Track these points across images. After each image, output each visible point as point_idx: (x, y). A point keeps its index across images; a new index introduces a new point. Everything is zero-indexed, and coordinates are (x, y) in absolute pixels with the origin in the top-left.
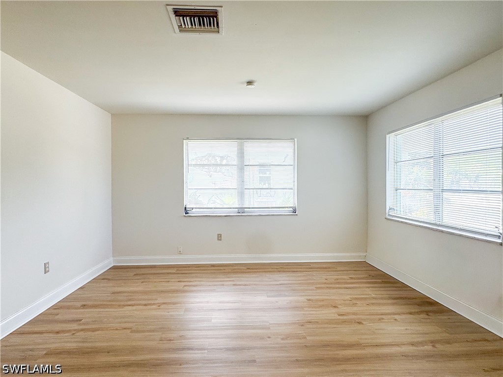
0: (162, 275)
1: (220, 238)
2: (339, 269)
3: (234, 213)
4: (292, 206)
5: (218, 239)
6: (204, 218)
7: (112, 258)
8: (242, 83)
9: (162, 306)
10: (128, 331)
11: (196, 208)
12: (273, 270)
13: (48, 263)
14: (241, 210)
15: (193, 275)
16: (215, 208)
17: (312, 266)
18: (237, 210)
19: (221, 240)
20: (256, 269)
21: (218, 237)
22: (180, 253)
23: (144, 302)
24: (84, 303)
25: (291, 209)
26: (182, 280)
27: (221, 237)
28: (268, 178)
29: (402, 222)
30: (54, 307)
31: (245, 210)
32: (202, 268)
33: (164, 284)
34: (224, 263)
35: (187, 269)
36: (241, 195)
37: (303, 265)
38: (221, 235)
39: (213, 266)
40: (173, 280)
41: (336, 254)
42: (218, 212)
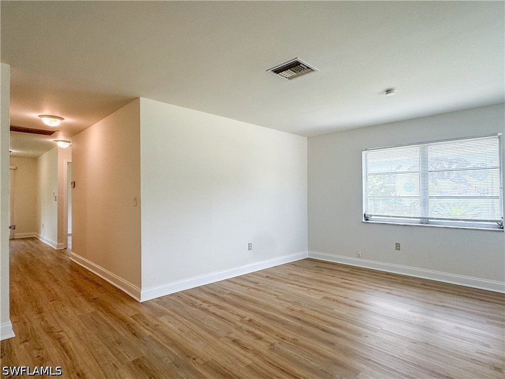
0: (334, 271)
1: (398, 248)
3: (416, 223)
5: (396, 249)
6: (382, 225)
7: (307, 252)
8: (382, 93)
9: (311, 290)
10: (275, 297)
11: (374, 215)
13: (251, 244)
14: (425, 221)
15: (357, 276)
16: (394, 217)
18: (420, 220)
19: (399, 249)
20: (432, 286)
21: (396, 247)
22: (359, 256)
23: (301, 284)
24: (268, 275)
26: (346, 278)
27: (399, 246)
30: (253, 273)
31: (430, 220)
32: (374, 274)
33: (328, 277)
35: (361, 271)
36: (425, 204)
38: (399, 244)
39: (387, 274)
40: (338, 276)
42: (399, 221)
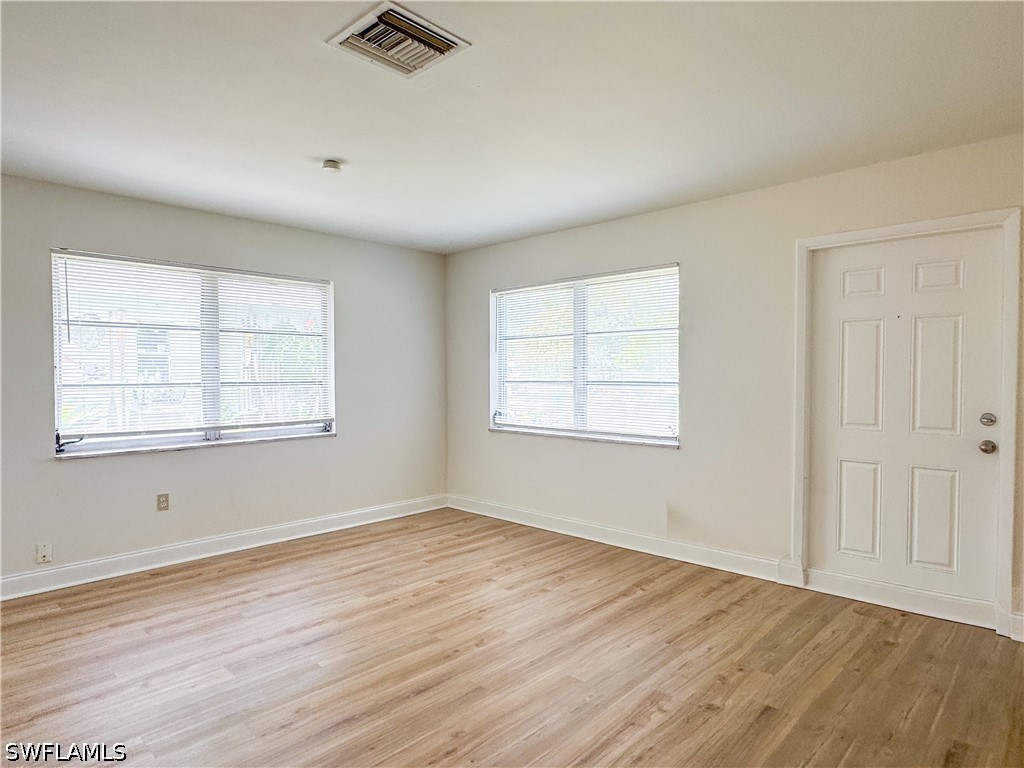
1: (164, 505)
2: (423, 526)
3: (196, 441)
4: (321, 417)
5: (161, 508)
8: (317, 159)
11: (91, 436)
12: (309, 553)
14: (212, 434)
16: (148, 433)
17: (374, 530)
18: (202, 433)
19: (166, 508)
20: (267, 559)
21: (160, 502)
22: (43, 562)
25: (322, 424)
27: (167, 500)
28: (162, 361)
29: (524, 433)
31: (222, 432)
32: (127, 587)
34: (176, 562)
35: (85, 596)
36: (213, 398)
37: (352, 534)
38: (166, 496)
39: (155, 574)
41: (404, 503)
42: (145, 443)
